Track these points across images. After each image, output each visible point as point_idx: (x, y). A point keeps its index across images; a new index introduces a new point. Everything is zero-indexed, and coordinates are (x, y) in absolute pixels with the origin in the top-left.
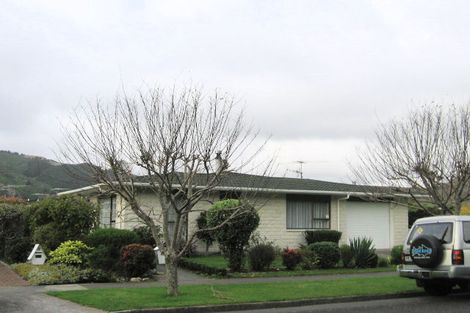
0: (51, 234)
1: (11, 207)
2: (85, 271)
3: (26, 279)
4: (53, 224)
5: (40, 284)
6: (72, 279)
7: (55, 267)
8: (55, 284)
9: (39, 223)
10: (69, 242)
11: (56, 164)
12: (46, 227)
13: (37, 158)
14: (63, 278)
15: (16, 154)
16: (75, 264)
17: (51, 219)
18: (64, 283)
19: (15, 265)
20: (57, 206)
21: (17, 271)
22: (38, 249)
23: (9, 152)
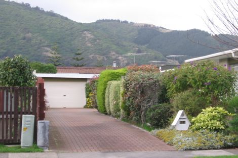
0: (190, 100)
1: (147, 74)
2: (229, 137)
3: (171, 144)
4: (193, 90)
5: (186, 150)
6: (217, 145)
7: (199, 133)
8: (200, 149)
9: (178, 90)
10: (210, 109)
11: (165, 31)
12: (186, 93)
13: (146, 26)
14: (208, 144)
15: (126, 22)
16: (217, 130)
17: (190, 86)
18: (209, 149)
19: (156, 131)
20: (196, 72)
21: (158, 137)
22: (182, 115)
23: (119, 21)
